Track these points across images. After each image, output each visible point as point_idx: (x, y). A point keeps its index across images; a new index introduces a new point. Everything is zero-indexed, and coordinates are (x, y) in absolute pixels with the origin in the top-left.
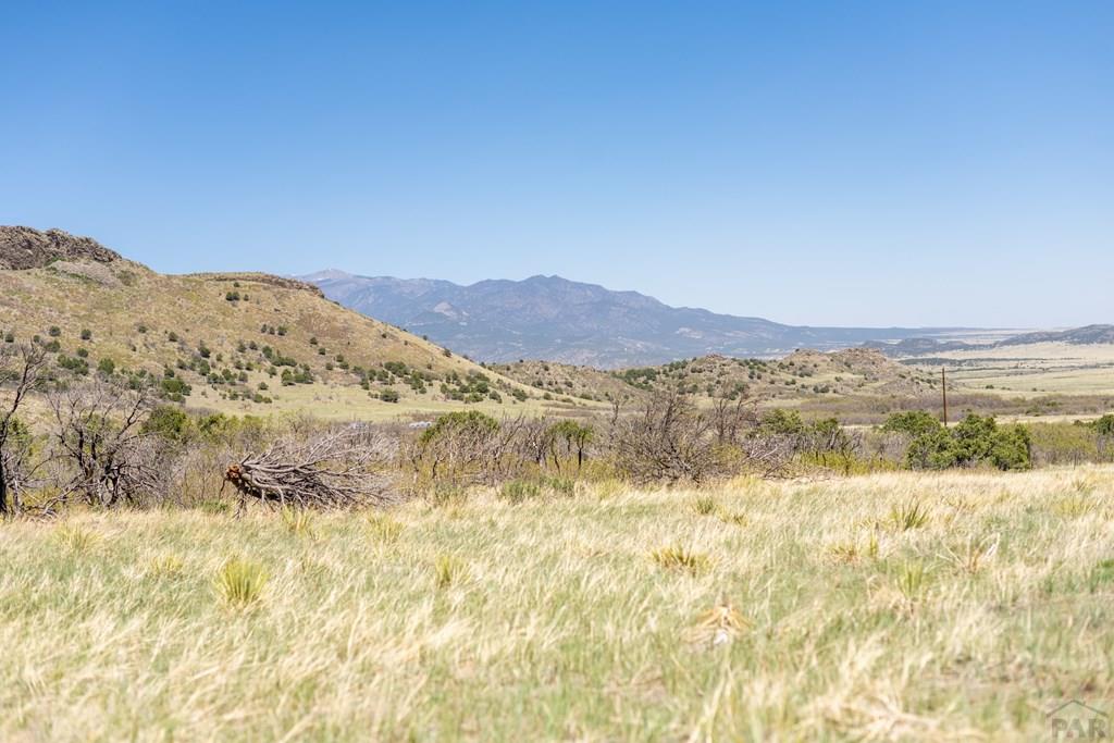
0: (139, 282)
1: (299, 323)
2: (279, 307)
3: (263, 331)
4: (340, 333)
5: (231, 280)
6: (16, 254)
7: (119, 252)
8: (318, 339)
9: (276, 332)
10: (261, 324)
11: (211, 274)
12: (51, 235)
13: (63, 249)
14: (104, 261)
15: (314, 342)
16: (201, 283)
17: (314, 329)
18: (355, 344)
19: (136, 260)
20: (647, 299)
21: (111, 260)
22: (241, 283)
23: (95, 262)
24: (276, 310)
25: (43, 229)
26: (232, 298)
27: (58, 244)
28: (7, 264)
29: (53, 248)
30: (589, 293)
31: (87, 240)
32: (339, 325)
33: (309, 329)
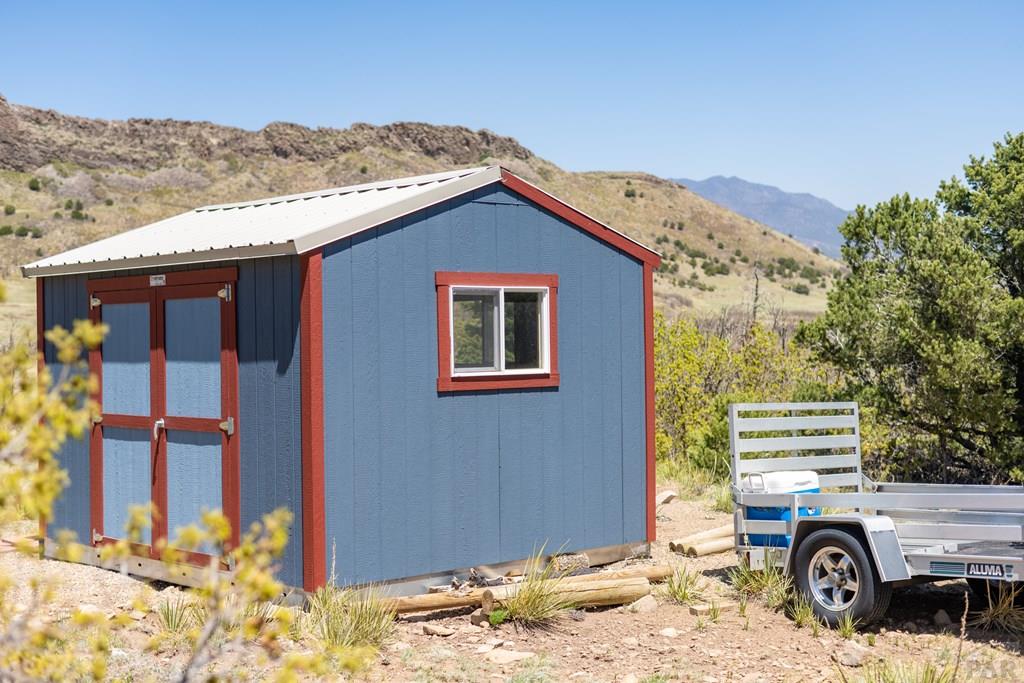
0: (555, 178)
1: (692, 219)
2: (672, 204)
3: (665, 225)
4: (730, 229)
5: (622, 178)
6: (458, 150)
7: (532, 151)
8: (715, 235)
9: (676, 227)
10: (662, 219)
11: (604, 173)
12: (483, 134)
13: (492, 147)
14: (522, 159)
15: (710, 237)
16: (600, 181)
17: (707, 225)
18: (745, 241)
19: (547, 159)
20: (821, 201)
21: (527, 157)
22: (632, 181)
23: (517, 159)
24: (670, 207)
25: (475, 129)
26: (630, 194)
27: (488, 143)
28: (451, 159)
29: (484, 146)
30: (766, 194)
31: (510, 140)
32: (725, 222)
33: (702, 224)
